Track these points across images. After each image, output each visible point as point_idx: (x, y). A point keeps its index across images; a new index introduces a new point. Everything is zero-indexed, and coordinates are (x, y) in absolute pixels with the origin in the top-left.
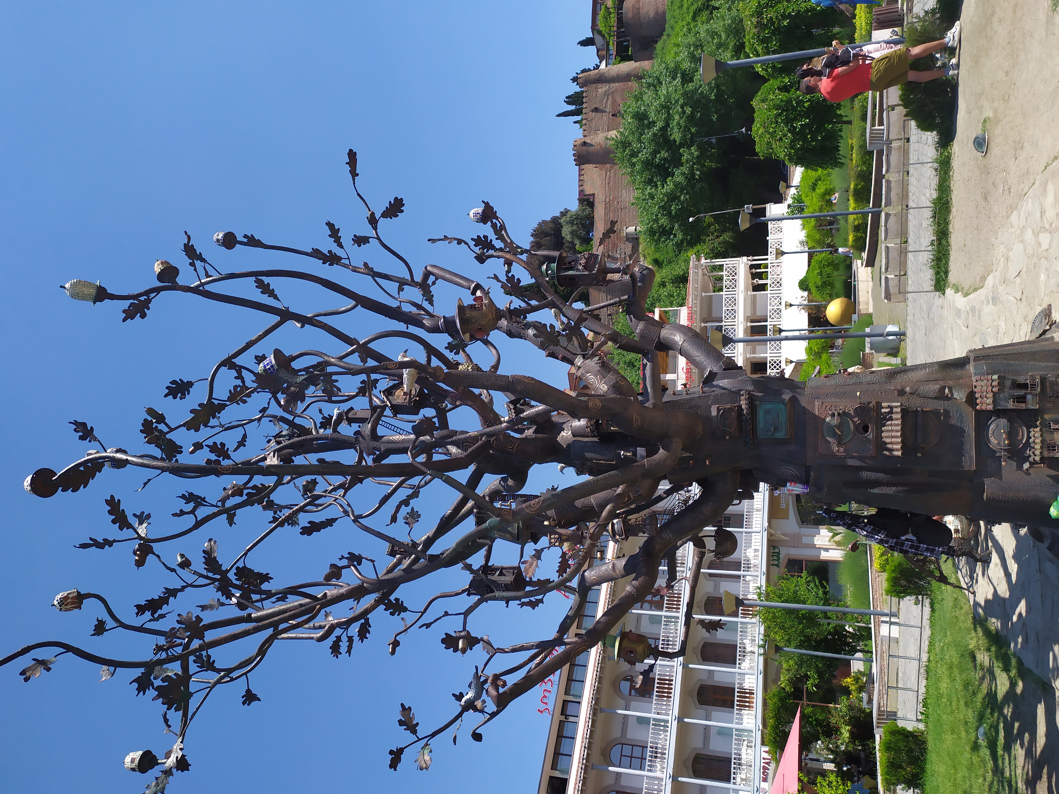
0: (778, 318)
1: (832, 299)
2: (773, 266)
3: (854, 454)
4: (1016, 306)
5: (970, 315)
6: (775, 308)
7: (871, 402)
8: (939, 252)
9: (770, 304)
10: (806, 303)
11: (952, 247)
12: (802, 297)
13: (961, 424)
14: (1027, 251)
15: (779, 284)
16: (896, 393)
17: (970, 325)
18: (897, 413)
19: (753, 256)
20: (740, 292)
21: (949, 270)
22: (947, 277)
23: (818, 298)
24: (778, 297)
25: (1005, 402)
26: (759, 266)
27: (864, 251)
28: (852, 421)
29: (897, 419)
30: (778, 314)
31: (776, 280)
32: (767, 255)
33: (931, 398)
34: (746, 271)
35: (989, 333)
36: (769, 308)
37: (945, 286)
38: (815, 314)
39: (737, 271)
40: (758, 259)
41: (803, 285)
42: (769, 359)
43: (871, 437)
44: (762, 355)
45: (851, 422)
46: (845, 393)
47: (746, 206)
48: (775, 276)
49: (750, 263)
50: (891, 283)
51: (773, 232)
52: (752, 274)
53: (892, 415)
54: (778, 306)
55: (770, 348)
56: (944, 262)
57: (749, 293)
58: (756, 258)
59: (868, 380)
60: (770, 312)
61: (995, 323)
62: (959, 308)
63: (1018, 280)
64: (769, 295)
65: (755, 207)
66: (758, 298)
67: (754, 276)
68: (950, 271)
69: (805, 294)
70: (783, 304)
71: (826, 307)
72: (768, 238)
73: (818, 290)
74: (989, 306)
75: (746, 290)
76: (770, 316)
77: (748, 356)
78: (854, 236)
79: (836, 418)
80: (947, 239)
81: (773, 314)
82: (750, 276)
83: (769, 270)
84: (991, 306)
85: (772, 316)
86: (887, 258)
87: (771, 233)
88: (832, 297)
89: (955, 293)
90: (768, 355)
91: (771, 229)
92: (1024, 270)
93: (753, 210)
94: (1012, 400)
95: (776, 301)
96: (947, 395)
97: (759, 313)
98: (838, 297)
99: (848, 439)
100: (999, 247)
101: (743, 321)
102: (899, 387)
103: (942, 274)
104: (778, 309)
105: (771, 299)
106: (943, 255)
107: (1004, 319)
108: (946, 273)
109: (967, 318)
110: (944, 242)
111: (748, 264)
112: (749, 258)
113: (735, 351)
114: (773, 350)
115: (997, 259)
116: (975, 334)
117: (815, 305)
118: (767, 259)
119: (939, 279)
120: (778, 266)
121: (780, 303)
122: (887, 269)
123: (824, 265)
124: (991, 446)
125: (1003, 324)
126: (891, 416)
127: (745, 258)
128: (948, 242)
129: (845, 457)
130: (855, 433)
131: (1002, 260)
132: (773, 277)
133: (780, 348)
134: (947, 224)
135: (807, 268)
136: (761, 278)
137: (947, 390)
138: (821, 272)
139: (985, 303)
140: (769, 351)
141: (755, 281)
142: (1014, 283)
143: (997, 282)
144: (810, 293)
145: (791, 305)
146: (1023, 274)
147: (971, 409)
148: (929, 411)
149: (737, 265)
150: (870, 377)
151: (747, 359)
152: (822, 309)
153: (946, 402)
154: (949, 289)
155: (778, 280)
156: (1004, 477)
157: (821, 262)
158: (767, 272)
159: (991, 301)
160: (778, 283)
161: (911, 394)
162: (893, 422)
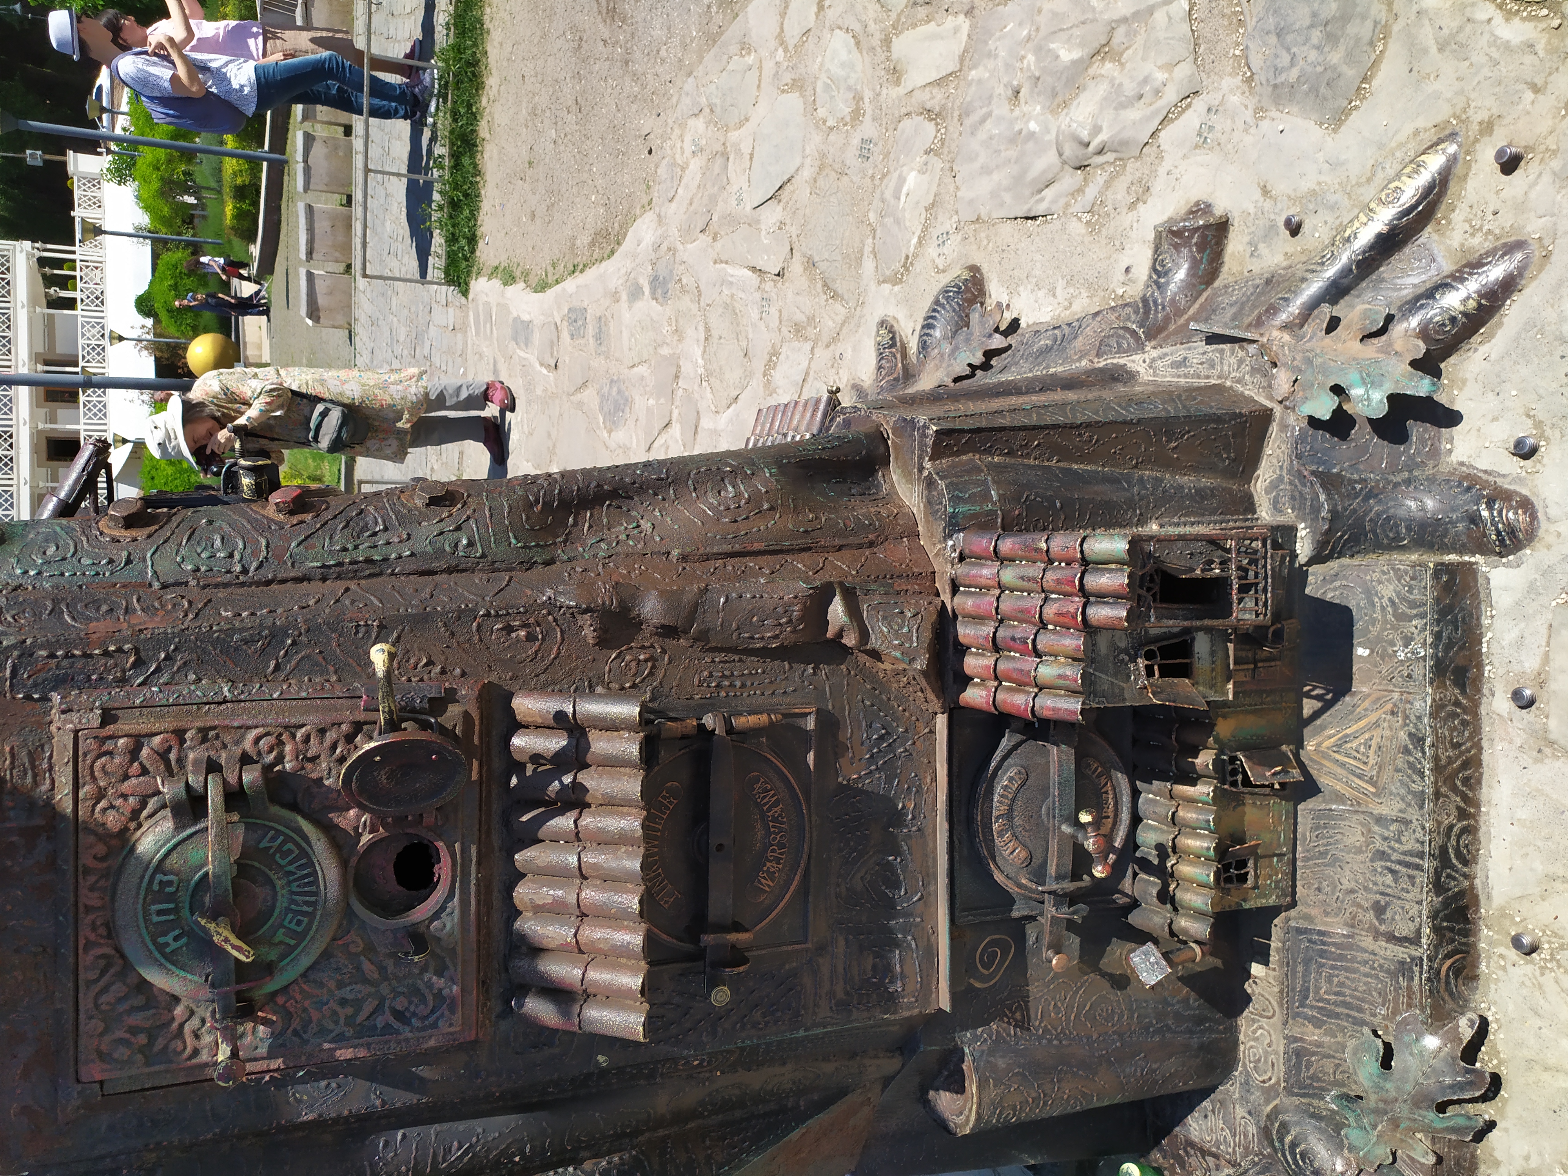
0: (99, 362)
1: (196, 335)
2: (87, 267)
3: (345, 1054)
4: (757, 296)
5: (565, 335)
6: (93, 342)
7: (451, 696)
8: (456, 186)
9: (83, 335)
10: (150, 337)
11: (488, 177)
12: (143, 327)
13: (889, 780)
14: (821, 112)
15: (100, 300)
16: (589, 633)
17: (565, 359)
18: (612, 763)
19: (44, 242)
20: (19, 305)
21: (478, 233)
22: (473, 251)
23: (172, 330)
24: (98, 323)
25: (1115, 675)
26: (59, 263)
27: (254, 242)
28: (329, 830)
29: (612, 804)
30: (99, 354)
31: (92, 293)
32: (74, 245)
33: (764, 653)
34: (30, 268)
35: (642, 378)
36: (81, 342)
37: (469, 274)
38: (168, 359)
39: (10, 264)
40: (55, 251)
41: (144, 305)
42: (83, 435)
43: (449, 922)
44: (68, 427)
45: (319, 845)
46: (276, 635)
47: (28, 152)
48: (91, 285)
49: (38, 254)
50: (320, 287)
51: (84, 205)
52: (44, 277)
53: (583, 777)
54: (98, 339)
55: (85, 414)
56: (466, 212)
57: (38, 309)
58: (50, 246)
59: (422, 544)
60: (83, 349)
61: (665, 351)
62: (526, 317)
63: (772, 215)
64: (80, 319)
65: (48, 157)
66: (57, 321)
67: (50, 281)
68: (483, 236)
69: (149, 322)
70: (107, 336)
71: (186, 349)
72: (73, 214)
73: (172, 317)
74: (639, 305)
75: (33, 302)
76: (84, 357)
77: (41, 426)
78: (235, 207)
79: (210, 821)
80: (472, 157)
81: (89, 354)
82: (41, 279)
83: (78, 273)
84: (646, 305)
85: (88, 358)
86: (311, 230)
87: (79, 205)
88: (197, 331)
89: (505, 284)
90: (81, 427)
91: (80, 199)
92: (807, 173)
93: (46, 162)
94: (1141, 663)
95: (94, 331)
96: (840, 634)
97: (61, 349)
98: (206, 331)
99: (305, 962)
100: (683, 126)
101: (26, 361)
102: (603, 595)
103: (463, 242)
104: (99, 346)
105: (83, 326)
106: (466, 195)
107: (702, 337)
108: (472, 240)
109: (553, 344)
110: (466, 161)
111: (33, 255)
112: (37, 245)
113: (13, 416)
114: (90, 418)
115: (674, 164)
116: (585, 383)
117: (168, 344)
118: (74, 252)
119: (455, 253)
120: (97, 268)
121: (103, 336)
122: (310, 253)
123: (181, 273)
124: (998, 877)
125: (698, 351)
126: (577, 786)
127: (27, 244)
128: (475, 166)
129: (284, 1080)
130: (348, 913)
131: (695, 165)
132: (86, 285)
133: (105, 415)
134: (474, 117)
135: (150, 277)
136: (64, 287)
137: (837, 610)
138: (176, 284)
139: (624, 297)
140: (82, 421)
141: (52, 291)
142: (754, 223)
143: (674, 231)
144: (157, 322)
145: (121, 338)
146: (800, 191)
147: (935, 704)
148: (756, 731)
149: (11, 254)
150: (427, 529)
151: (39, 432)
152: (180, 352)
153: (824, 670)
154: (482, 280)
155: (98, 293)
156: (1036, 1011)
157: (175, 266)
158: (74, 277)
159: (647, 290)
160: (97, 298)
161: (668, 631)
162: (588, 821)
